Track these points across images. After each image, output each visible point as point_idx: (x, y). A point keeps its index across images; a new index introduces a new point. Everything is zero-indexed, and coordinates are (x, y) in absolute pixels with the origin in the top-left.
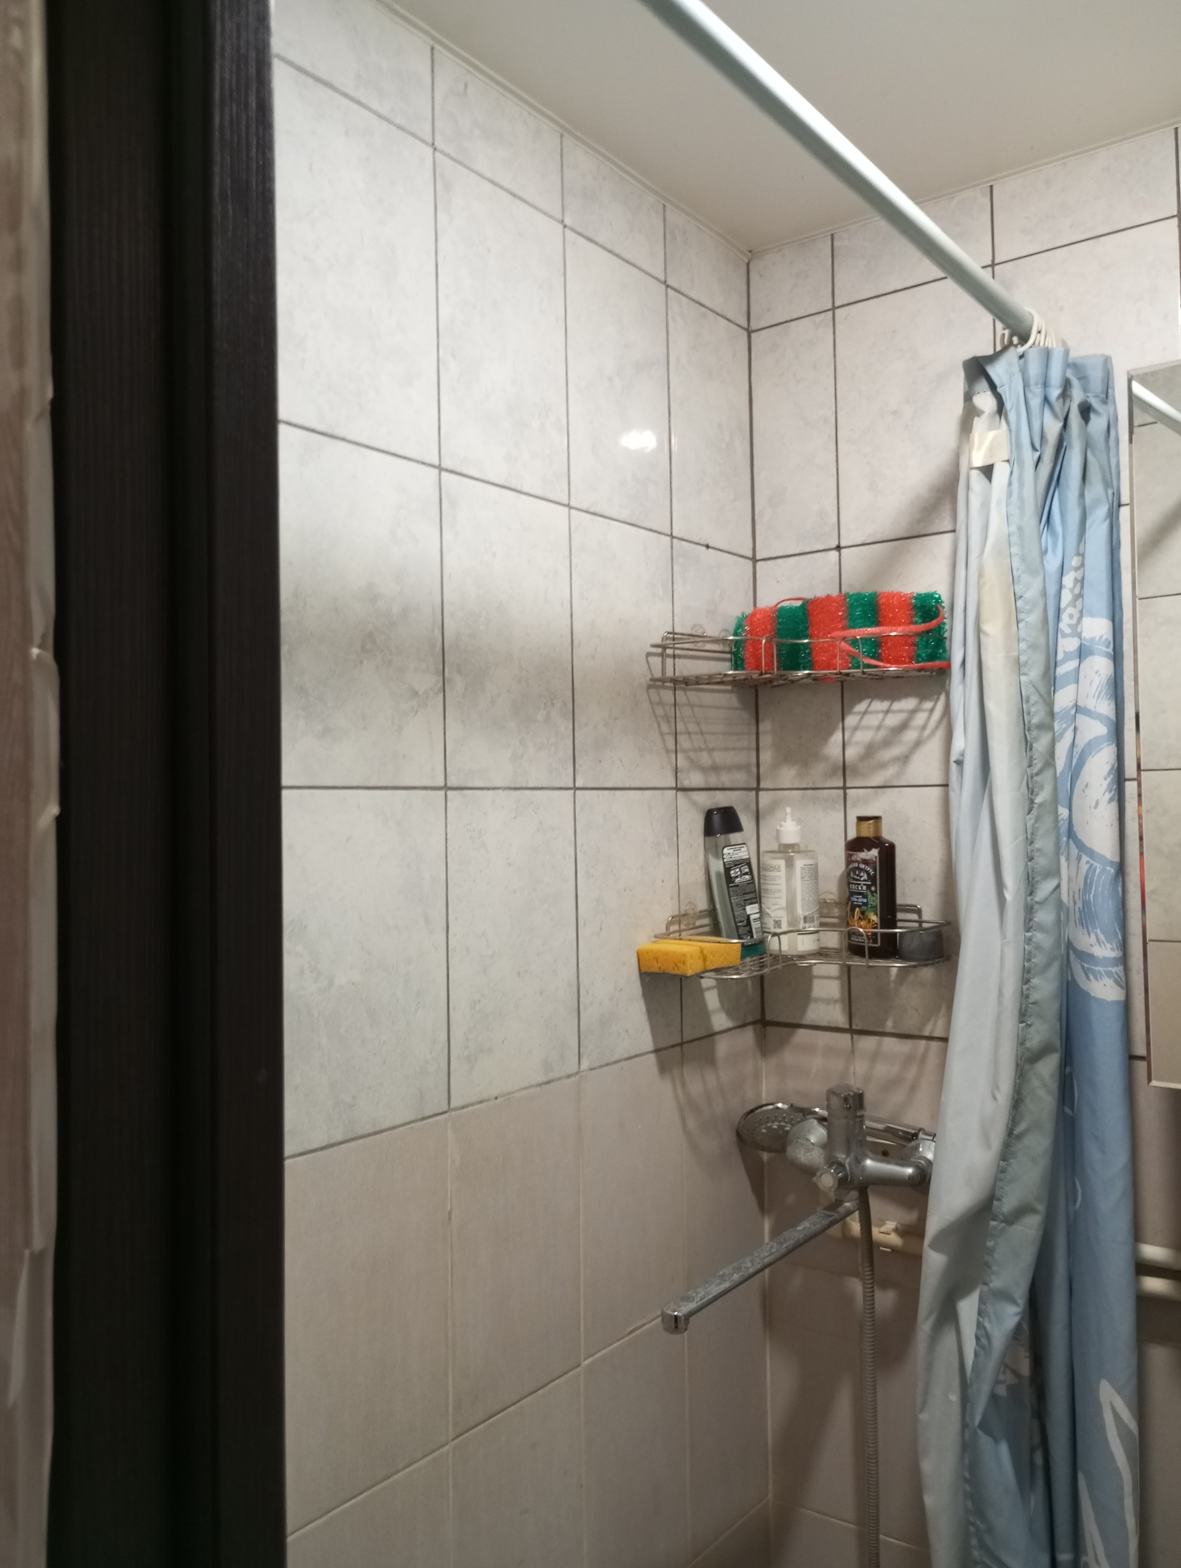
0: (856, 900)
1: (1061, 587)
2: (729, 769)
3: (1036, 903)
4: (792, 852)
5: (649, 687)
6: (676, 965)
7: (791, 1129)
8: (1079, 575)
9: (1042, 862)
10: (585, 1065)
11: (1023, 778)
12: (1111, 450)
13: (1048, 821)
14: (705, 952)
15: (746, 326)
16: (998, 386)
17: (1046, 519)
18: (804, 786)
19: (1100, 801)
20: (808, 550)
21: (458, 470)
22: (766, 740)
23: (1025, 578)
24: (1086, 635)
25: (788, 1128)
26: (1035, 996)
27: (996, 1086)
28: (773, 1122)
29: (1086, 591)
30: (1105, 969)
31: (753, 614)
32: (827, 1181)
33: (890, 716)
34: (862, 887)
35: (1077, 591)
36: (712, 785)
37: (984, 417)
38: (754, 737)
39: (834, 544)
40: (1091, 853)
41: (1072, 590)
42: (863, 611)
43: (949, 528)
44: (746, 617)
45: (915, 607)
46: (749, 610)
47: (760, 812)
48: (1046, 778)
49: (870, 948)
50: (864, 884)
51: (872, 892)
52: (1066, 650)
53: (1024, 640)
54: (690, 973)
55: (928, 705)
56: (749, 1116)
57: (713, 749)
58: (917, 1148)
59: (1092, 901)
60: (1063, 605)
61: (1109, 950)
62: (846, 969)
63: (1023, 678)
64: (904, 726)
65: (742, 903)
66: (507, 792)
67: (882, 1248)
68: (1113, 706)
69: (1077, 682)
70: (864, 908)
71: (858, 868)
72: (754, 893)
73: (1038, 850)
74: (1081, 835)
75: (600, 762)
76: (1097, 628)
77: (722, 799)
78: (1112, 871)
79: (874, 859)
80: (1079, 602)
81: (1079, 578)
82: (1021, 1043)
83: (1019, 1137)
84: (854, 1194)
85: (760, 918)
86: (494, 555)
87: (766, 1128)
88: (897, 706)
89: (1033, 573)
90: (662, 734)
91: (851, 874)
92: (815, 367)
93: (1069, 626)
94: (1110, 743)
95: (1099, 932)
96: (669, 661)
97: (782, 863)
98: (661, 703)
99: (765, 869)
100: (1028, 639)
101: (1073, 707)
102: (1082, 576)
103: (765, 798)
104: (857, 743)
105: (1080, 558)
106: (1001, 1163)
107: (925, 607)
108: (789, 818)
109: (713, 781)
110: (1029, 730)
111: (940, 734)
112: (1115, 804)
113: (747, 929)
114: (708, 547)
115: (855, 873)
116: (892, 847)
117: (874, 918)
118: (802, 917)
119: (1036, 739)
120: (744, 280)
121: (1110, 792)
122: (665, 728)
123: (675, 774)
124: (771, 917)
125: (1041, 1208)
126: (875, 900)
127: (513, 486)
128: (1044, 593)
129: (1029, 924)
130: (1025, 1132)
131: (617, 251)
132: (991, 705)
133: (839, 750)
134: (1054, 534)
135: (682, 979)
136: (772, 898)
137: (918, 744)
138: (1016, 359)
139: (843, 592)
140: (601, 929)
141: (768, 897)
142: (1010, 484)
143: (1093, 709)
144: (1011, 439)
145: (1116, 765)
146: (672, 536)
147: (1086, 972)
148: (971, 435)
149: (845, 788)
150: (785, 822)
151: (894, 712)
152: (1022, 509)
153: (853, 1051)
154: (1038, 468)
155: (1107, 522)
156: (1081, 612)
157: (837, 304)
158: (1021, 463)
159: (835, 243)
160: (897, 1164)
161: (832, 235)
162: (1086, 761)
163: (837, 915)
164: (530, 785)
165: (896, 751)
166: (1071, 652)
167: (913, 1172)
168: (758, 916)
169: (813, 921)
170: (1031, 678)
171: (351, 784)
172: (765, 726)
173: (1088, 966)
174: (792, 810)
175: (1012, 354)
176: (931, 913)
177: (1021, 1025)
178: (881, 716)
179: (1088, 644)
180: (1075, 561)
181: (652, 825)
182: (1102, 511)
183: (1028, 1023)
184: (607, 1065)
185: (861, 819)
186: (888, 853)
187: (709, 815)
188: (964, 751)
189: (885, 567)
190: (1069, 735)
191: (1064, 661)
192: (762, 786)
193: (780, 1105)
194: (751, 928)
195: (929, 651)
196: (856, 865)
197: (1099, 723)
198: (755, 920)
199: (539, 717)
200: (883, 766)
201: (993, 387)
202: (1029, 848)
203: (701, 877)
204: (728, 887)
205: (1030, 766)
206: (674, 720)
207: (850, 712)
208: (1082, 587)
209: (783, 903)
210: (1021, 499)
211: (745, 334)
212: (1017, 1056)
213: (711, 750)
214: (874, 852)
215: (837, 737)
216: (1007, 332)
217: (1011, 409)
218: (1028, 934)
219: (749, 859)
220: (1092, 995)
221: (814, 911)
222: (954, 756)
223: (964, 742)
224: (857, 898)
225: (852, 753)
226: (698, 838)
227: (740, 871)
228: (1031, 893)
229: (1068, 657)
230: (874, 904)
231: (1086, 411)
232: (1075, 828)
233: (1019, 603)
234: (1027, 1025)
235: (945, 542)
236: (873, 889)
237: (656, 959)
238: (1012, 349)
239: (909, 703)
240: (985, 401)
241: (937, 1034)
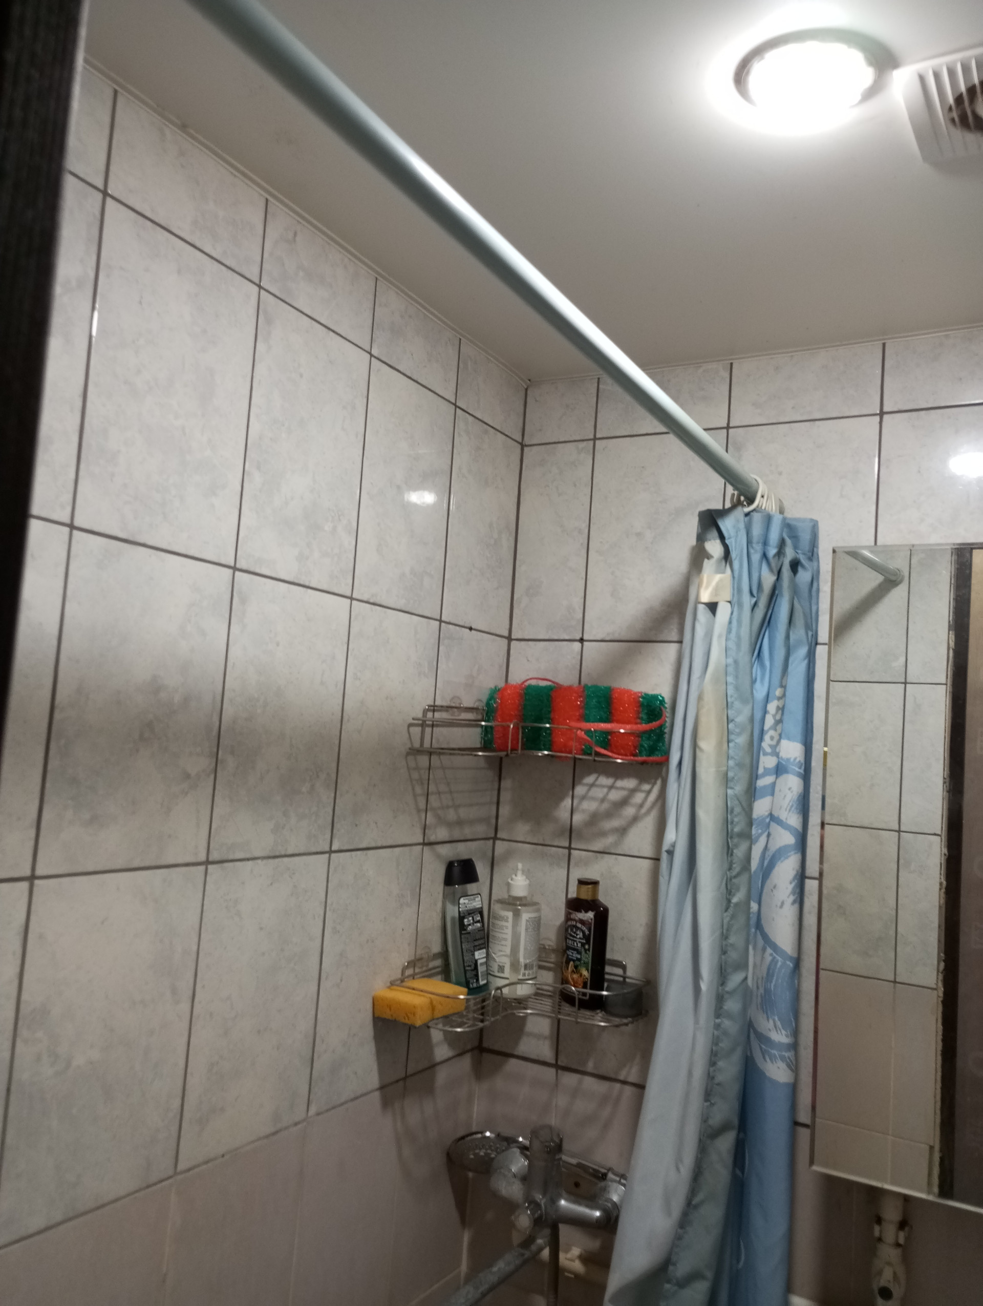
0: (571, 954)
1: (765, 712)
2: (472, 822)
3: (728, 992)
4: (520, 905)
5: (408, 754)
6: (407, 1016)
7: (496, 1156)
8: (780, 704)
9: (733, 955)
10: (313, 1110)
11: (722, 879)
12: (813, 598)
13: (741, 920)
14: (434, 1002)
15: (520, 441)
16: (726, 538)
17: (756, 651)
18: (536, 841)
19: (785, 902)
20: (556, 637)
21: (252, 569)
22: (506, 796)
23: (737, 704)
24: (783, 754)
25: (493, 1156)
26: (720, 1078)
27: (679, 1160)
28: (480, 1149)
29: (786, 718)
30: (780, 1053)
31: (504, 689)
32: (524, 1220)
33: (613, 792)
34: (577, 944)
35: (778, 717)
36: (456, 838)
37: (713, 561)
38: (496, 793)
39: (578, 637)
40: (775, 947)
41: (774, 716)
42: (599, 702)
43: (675, 639)
44: (499, 690)
45: (641, 705)
46: (502, 684)
47: (495, 859)
48: (743, 880)
49: (579, 999)
50: (579, 942)
51: (586, 950)
52: (766, 766)
53: (732, 758)
54: (418, 1023)
55: (646, 787)
56: (460, 1142)
57: (459, 806)
58: (605, 1190)
59: (773, 989)
60: (766, 728)
61: (784, 1036)
62: (556, 1021)
63: (730, 792)
64: (624, 802)
65: (472, 949)
66: (265, 861)
67: (566, 1274)
68: (801, 820)
69: (773, 794)
70: (578, 963)
71: (575, 926)
72: (484, 939)
73: (732, 945)
74: (767, 930)
75: (356, 825)
76: (792, 750)
77: (462, 851)
78: (791, 965)
79: (590, 921)
80: (779, 727)
81: (781, 706)
82: (705, 1119)
83: (696, 1207)
84: (547, 1232)
85: (486, 963)
86: (278, 644)
87: (475, 1154)
88: (620, 783)
89: (744, 701)
90: (415, 796)
91: (568, 929)
92: (575, 485)
93: (770, 746)
94: (796, 851)
95: (776, 1019)
96: (428, 730)
97: (510, 915)
98: (417, 768)
99: (495, 918)
100: (736, 757)
101: (767, 817)
102: (783, 704)
103: (500, 847)
104: (584, 811)
105: (783, 689)
106: (679, 1230)
107: (650, 706)
108: (519, 873)
109: (457, 834)
110: (731, 838)
111: (654, 813)
112: (797, 906)
113: (474, 973)
114: (471, 629)
115: (572, 930)
116: (606, 910)
117: (585, 973)
118: (523, 965)
119: (736, 846)
120: (522, 403)
121: (794, 895)
122: (418, 790)
123: (423, 831)
124: (496, 962)
125: (709, 1274)
126: (588, 957)
127: (302, 583)
128: (752, 719)
129: (719, 1011)
130: (702, 1202)
131: (415, 377)
132: (701, 813)
133: (568, 815)
134: (762, 665)
135: (411, 1028)
136: (498, 944)
137: (635, 819)
138: (742, 517)
139: (583, 683)
140: (341, 981)
141: (495, 943)
142: (730, 622)
143: (784, 820)
144: (733, 584)
145: (800, 871)
146: (441, 621)
147: (763, 1053)
148: (701, 575)
149: (570, 848)
150: (516, 875)
151: (617, 788)
152: (738, 645)
153: (557, 1085)
154: (754, 611)
155: (806, 662)
156: (780, 735)
157: (598, 436)
158: (740, 605)
159: (600, 386)
160: (587, 1206)
161: (599, 379)
162: (776, 864)
163: (552, 960)
164: (290, 852)
165: (615, 823)
166: (769, 769)
167: (600, 1216)
168: (484, 960)
169: (532, 968)
170: (736, 792)
171: (113, 867)
172: (507, 783)
173: (764, 1047)
174: (523, 866)
175: (739, 512)
176: (634, 971)
177: (706, 1104)
178: (605, 790)
179: (784, 763)
180: (778, 692)
181: (398, 879)
182: (803, 651)
183: (713, 1101)
184: (334, 1108)
185: (581, 882)
186: (602, 916)
187: (450, 866)
188: (675, 843)
189: (619, 664)
190: (763, 840)
191: (764, 775)
192: (499, 836)
193: (488, 1134)
194: (477, 972)
195: (651, 743)
196: (574, 923)
197: (789, 833)
198: (482, 964)
199: (304, 789)
200: (603, 834)
201: (722, 537)
202: (724, 943)
203: (437, 922)
204: (461, 934)
205: (730, 869)
206: (427, 782)
207: (580, 783)
208: (783, 714)
209: (508, 950)
210: (739, 637)
211: (520, 446)
212: (700, 1131)
213: (456, 807)
214: (590, 915)
215: (567, 802)
216: (736, 493)
217: (736, 558)
218: (718, 1021)
219: (482, 908)
220: (767, 1074)
221: (534, 959)
222: (665, 847)
223: (675, 835)
224: (573, 953)
225: (578, 818)
226: (438, 886)
227: (473, 919)
228: (723, 984)
229: (767, 772)
230: (586, 960)
231: (795, 566)
232: (763, 922)
233: (731, 726)
234: (711, 1104)
235: (671, 650)
236: (587, 947)
237: (390, 1007)
238: (740, 508)
239: (630, 783)
240: (714, 547)
241: (631, 1079)
